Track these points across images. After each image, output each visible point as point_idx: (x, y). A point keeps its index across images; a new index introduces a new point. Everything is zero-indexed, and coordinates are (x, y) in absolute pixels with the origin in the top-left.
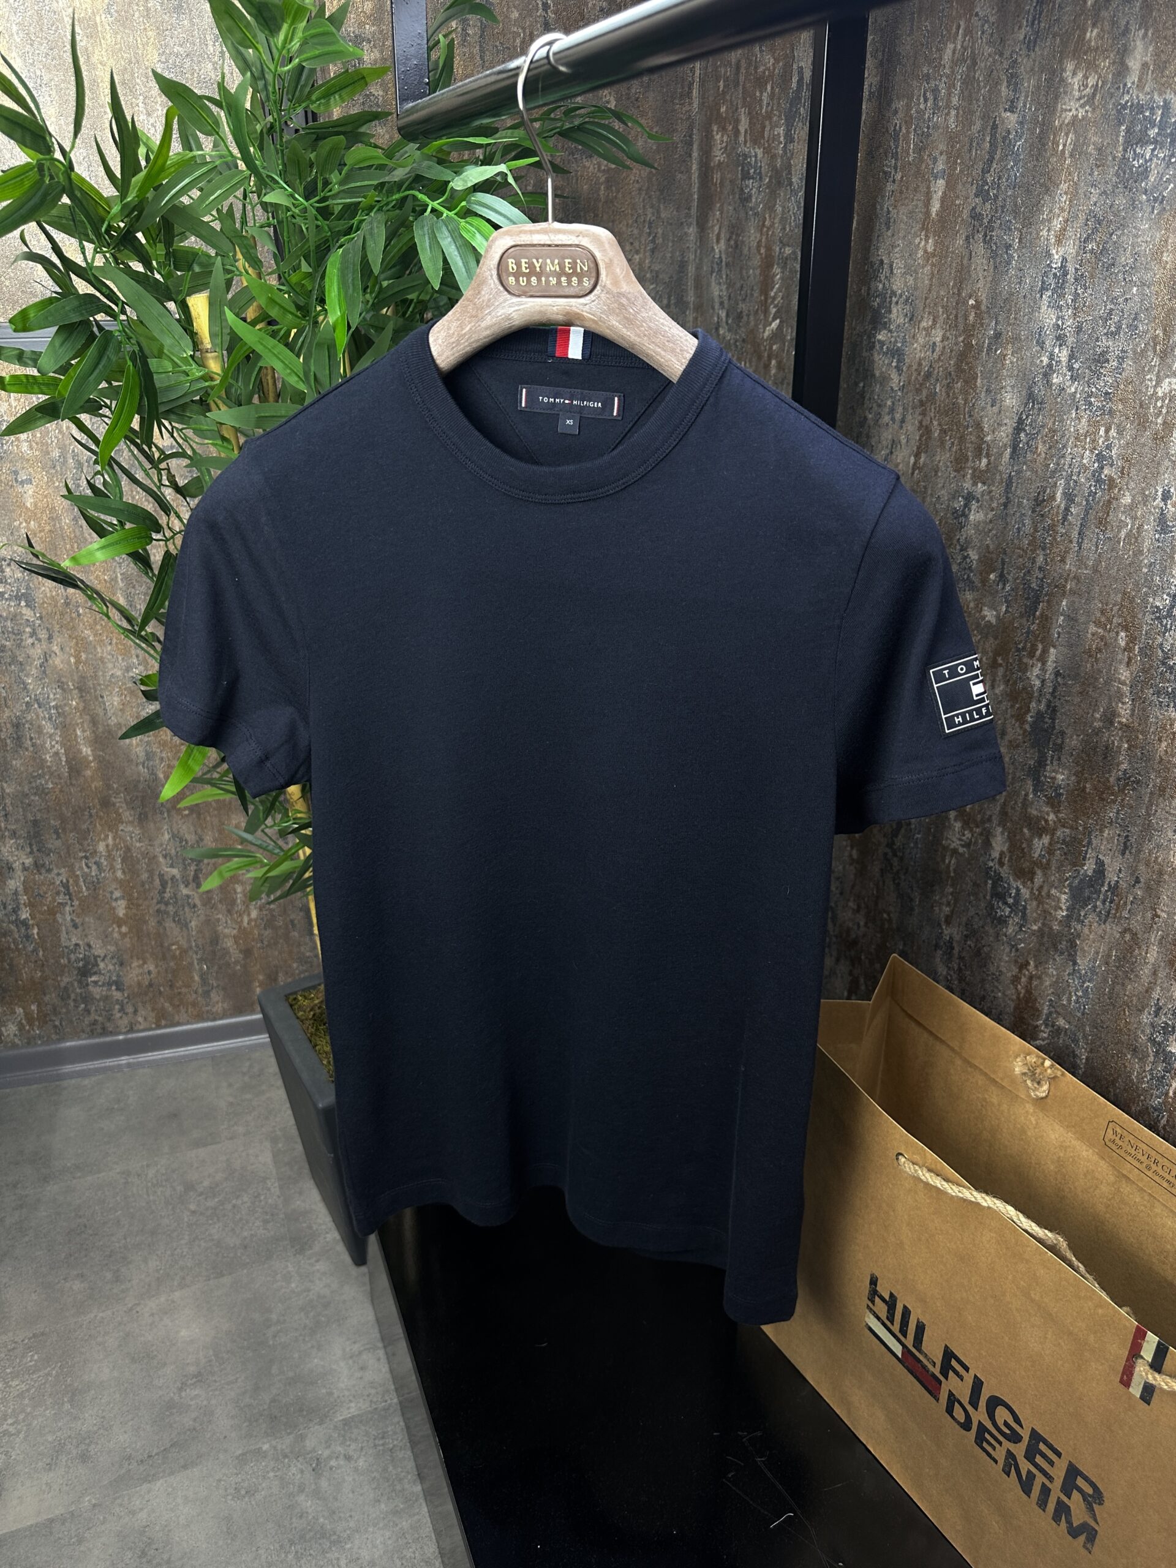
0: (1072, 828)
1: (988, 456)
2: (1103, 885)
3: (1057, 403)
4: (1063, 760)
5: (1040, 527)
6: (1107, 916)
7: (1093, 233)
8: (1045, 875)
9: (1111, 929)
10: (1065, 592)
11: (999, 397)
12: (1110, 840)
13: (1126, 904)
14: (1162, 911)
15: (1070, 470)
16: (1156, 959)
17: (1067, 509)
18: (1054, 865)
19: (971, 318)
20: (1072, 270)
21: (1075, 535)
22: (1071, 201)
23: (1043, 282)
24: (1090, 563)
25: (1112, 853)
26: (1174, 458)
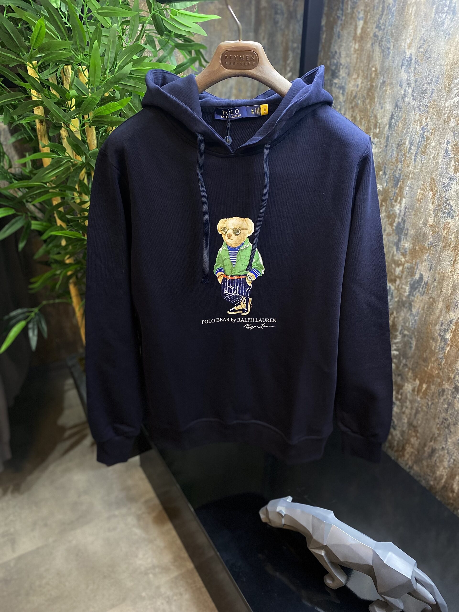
0: (411, 263)
1: (379, 128)
2: (422, 282)
3: (407, 108)
4: (408, 239)
5: (400, 154)
6: (424, 293)
7: (422, 45)
8: (400, 281)
9: (425, 298)
10: (409, 178)
11: (384, 106)
12: (425, 266)
13: (430, 288)
14: (444, 290)
15: (411, 133)
16: (442, 307)
17: (410, 148)
18: (404, 276)
19: (373, 75)
20: (414, 59)
21: (413, 157)
22: (414, 32)
23: (402, 63)
24: (419, 167)
25: (426, 271)
26: (451, 129)
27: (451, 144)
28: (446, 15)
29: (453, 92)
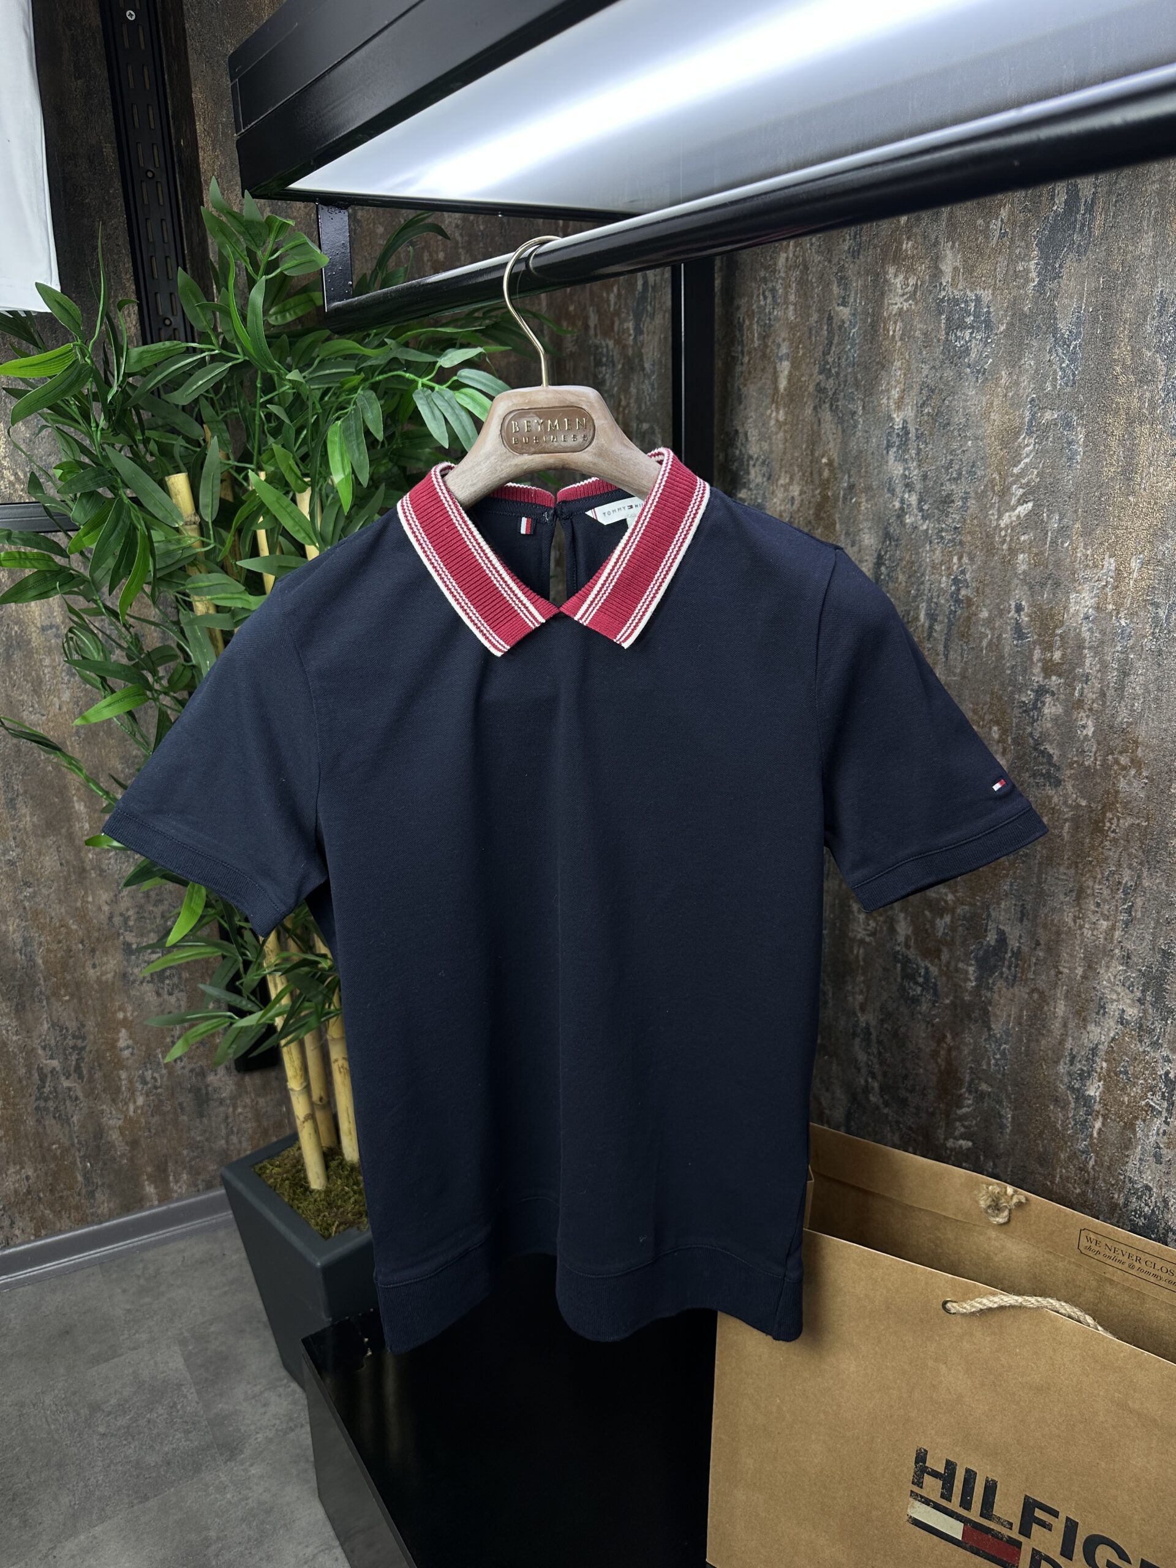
0: (970, 905)
2: (1006, 953)
3: (912, 539)
6: (1014, 980)
7: (927, 399)
8: (951, 950)
9: (1020, 991)
11: (857, 538)
12: (1007, 910)
13: (1029, 966)
14: (1064, 967)
15: (929, 595)
16: (1065, 1012)
17: (931, 627)
18: (958, 941)
19: (826, 473)
20: (912, 430)
21: (941, 648)
22: (905, 375)
23: (888, 441)
24: (958, 671)
25: (1010, 922)
26: (1021, 577)
27: (1026, 610)
28: (971, 333)
29: (1013, 494)
